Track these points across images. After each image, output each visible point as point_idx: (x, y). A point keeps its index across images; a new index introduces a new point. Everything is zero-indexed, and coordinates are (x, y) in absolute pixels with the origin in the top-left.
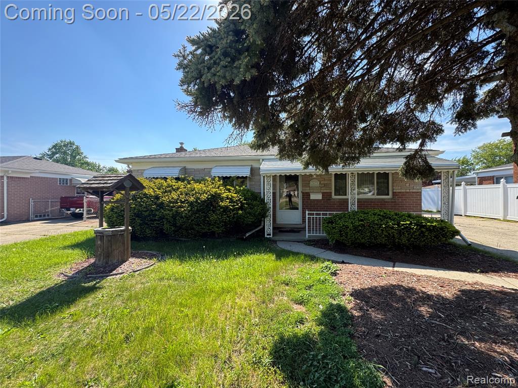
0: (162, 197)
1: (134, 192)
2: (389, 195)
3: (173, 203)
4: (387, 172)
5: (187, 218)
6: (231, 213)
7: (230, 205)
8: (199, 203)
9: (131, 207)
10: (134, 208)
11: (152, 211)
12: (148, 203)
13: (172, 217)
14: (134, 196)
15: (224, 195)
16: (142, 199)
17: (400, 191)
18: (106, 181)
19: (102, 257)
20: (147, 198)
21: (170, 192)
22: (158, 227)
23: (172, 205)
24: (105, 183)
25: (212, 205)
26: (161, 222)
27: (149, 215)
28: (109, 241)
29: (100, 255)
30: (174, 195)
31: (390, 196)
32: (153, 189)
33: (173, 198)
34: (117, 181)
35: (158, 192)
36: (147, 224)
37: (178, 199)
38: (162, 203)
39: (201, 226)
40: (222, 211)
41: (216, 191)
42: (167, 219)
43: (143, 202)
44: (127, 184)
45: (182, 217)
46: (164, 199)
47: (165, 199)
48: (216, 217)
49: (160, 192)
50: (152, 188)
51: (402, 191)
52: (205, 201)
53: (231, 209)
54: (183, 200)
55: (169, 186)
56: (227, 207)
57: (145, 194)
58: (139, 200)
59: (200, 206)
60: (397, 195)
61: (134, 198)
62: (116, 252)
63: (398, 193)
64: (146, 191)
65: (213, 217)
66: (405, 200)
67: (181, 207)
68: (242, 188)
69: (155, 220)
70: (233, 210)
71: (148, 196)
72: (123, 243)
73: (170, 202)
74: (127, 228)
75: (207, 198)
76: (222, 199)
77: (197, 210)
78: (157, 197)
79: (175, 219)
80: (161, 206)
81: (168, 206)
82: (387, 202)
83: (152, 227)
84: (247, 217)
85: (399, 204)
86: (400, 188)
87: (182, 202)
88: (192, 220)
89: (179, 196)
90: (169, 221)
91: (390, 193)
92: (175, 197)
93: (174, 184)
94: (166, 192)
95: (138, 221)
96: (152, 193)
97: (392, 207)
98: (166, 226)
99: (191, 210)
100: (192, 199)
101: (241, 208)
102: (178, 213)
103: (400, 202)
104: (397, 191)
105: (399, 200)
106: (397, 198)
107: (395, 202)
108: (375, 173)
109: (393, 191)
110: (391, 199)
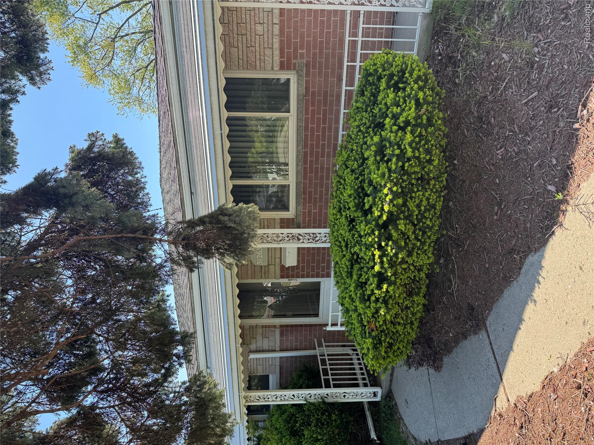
4: (223, 83)
17: (277, 53)
31: (292, 77)
51: (276, 45)
60: (289, 59)
63: (282, 55)
66: (302, 37)
82: (307, 88)
85: (315, 54)
86: (268, 52)
91: (283, 76)
97: (320, 72)
103: (308, 50)
104: (277, 59)
105: (302, 55)
106: (296, 58)
107: (307, 65)
108: (226, 114)
109: (277, 67)
110: (299, 76)
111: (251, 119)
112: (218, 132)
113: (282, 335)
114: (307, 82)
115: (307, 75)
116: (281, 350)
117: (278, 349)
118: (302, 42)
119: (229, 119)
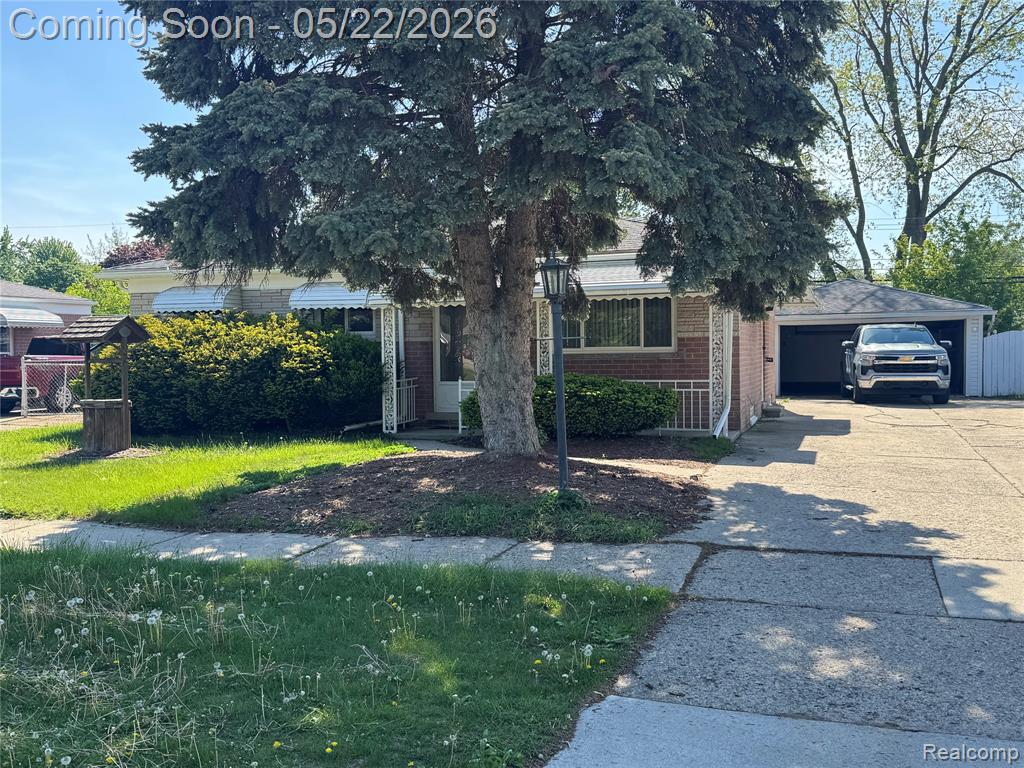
0: (184, 353)
1: (134, 345)
2: (670, 345)
3: (202, 364)
5: (227, 390)
6: (300, 382)
7: (300, 367)
8: (247, 364)
9: (130, 372)
10: (135, 373)
11: (167, 378)
12: (158, 365)
13: (200, 389)
14: (134, 351)
15: (296, 349)
16: (149, 357)
17: (691, 335)
18: (95, 329)
19: (93, 441)
20: (157, 354)
21: (199, 343)
22: (177, 409)
23: (199, 367)
24: (95, 332)
25: (270, 367)
26: (182, 400)
27: (161, 387)
28: (101, 417)
29: (90, 437)
30: (205, 350)
31: (673, 348)
32: (169, 338)
33: (202, 355)
34: (110, 329)
35: (178, 344)
36: (157, 403)
37: (211, 356)
38: (183, 365)
39: (252, 406)
40: (286, 379)
41: (282, 341)
42: (192, 393)
43: (150, 362)
44: (124, 333)
45: (216, 389)
46: (186, 356)
47: (189, 357)
48: (274, 388)
49: (179, 343)
50: (166, 336)
51: (696, 335)
52: (257, 360)
53: (300, 373)
54: (220, 358)
55: (199, 332)
56: (294, 370)
57: (154, 348)
58: (143, 358)
59: (248, 370)
60: (686, 345)
61: (135, 355)
62: (111, 435)
63: (688, 339)
64: (156, 343)
65: (270, 388)
66: (702, 355)
67: (215, 370)
68: (332, 335)
69: (172, 396)
70: (305, 376)
71: (159, 351)
72: (121, 423)
73: (197, 362)
74: (126, 400)
75: (261, 354)
76: (289, 356)
77: (243, 375)
78: (175, 354)
79: (205, 394)
80: (182, 369)
81: (193, 369)
82: (665, 361)
83: (167, 408)
84: (333, 390)
85: (690, 366)
86: (691, 328)
87: (218, 362)
88: (235, 395)
89: (214, 352)
90: (196, 397)
91: (674, 341)
92: (206, 353)
93: (207, 327)
94: (191, 343)
95: (142, 396)
96: (167, 347)
97: (676, 372)
98: (191, 407)
99: (232, 376)
100: (235, 356)
101: (323, 372)
102: (209, 383)
103: (693, 361)
104: (686, 335)
105: (689, 356)
106: (687, 351)
107: (683, 361)
108: (641, 298)
109: (680, 335)
110: (673, 354)
111: (638, 311)
112: (628, 292)
113: (422, 343)
114: (669, 361)
115: (675, 361)
116: (405, 343)
117: (407, 339)
118: (700, 356)
119: (638, 301)
